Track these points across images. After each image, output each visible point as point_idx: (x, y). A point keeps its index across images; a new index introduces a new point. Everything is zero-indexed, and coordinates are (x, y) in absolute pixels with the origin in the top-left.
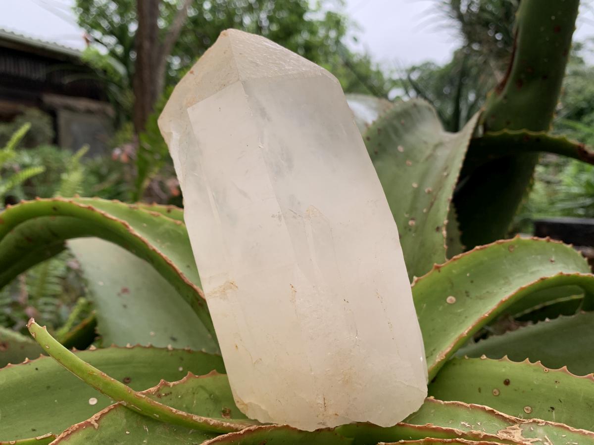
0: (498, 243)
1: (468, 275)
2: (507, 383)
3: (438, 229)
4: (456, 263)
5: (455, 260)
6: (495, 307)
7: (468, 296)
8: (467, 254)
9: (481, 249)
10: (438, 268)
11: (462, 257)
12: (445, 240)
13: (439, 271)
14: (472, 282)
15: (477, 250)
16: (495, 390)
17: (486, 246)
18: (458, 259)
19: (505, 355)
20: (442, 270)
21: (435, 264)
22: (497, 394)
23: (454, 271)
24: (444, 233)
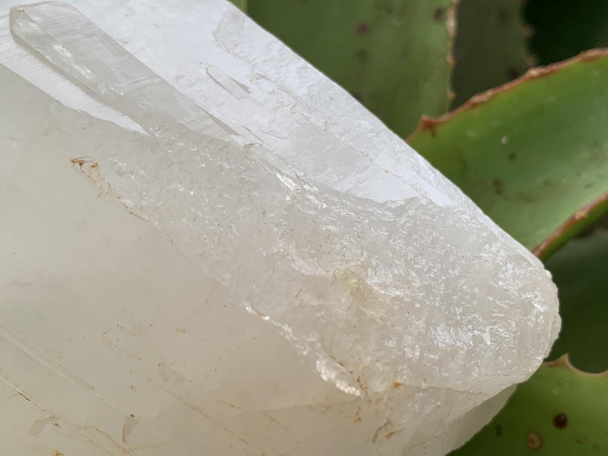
0: (584, 59)
1: (504, 141)
2: (561, 422)
3: (439, 15)
4: (476, 112)
5: (475, 105)
6: (557, 234)
7: (499, 192)
8: (505, 91)
9: (542, 75)
10: (430, 126)
11: (493, 96)
12: (450, 45)
13: (434, 134)
14: (512, 157)
15: (532, 78)
16: (533, 436)
17: (555, 67)
18: (481, 103)
19: (562, 353)
20: (440, 130)
21: (425, 117)
22: (537, 444)
23: (471, 134)
24: (451, 24)
